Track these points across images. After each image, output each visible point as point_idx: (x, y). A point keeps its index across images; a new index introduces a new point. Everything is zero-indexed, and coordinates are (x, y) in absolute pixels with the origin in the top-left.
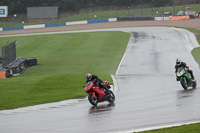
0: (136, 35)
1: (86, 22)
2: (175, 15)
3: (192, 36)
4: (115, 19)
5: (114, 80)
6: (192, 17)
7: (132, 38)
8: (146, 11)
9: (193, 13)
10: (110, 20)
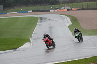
0: (41, 18)
1: (17, 12)
2: (60, 9)
3: (69, 19)
4: (31, 11)
5: (31, 40)
6: (68, 10)
7: (39, 20)
8: (46, 7)
9: (69, 8)
10: (29, 11)
